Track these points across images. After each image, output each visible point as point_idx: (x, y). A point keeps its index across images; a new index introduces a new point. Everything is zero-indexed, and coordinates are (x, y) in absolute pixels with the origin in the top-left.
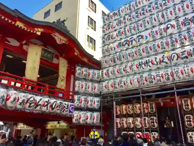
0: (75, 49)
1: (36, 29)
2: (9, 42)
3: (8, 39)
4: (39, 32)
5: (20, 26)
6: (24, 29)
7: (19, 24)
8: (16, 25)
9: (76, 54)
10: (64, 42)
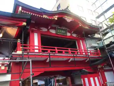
0: (79, 22)
3: (41, 28)
4: (56, 18)
5: (45, 18)
6: (48, 18)
8: (43, 17)
9: (80, 25)
10: (71, 20)
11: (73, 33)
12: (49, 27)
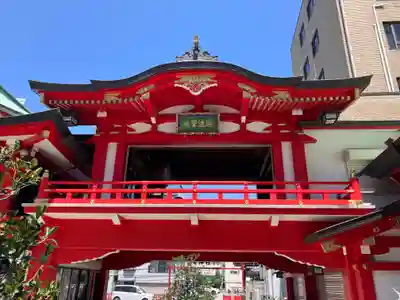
1: (141, 91)
2: (133, 130)
11: (247, 122)
12: (153, 120)
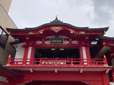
7: (31, 33)
